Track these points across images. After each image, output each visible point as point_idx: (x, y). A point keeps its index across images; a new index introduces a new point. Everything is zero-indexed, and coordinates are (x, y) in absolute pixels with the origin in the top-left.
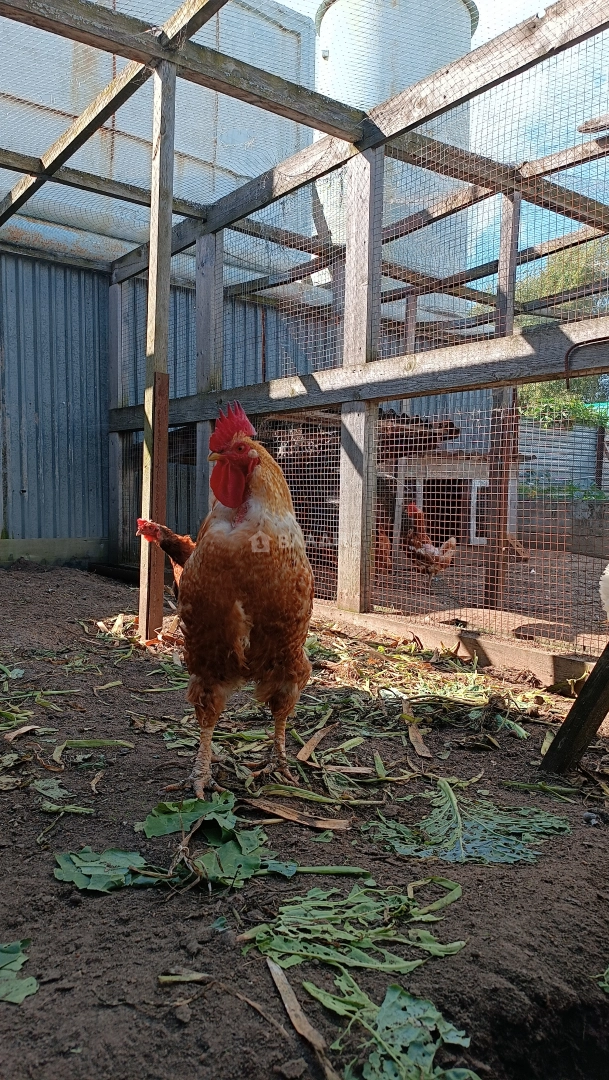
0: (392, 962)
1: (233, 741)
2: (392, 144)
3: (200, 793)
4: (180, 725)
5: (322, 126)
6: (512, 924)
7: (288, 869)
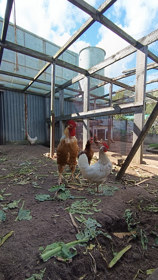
0: (89, 213)
1: (65, 175)
2: (91, 75)
3: (59, 184)
4: (56, 172)
5: (80, 72)
6: (109, 207)
7: (73, 197)
